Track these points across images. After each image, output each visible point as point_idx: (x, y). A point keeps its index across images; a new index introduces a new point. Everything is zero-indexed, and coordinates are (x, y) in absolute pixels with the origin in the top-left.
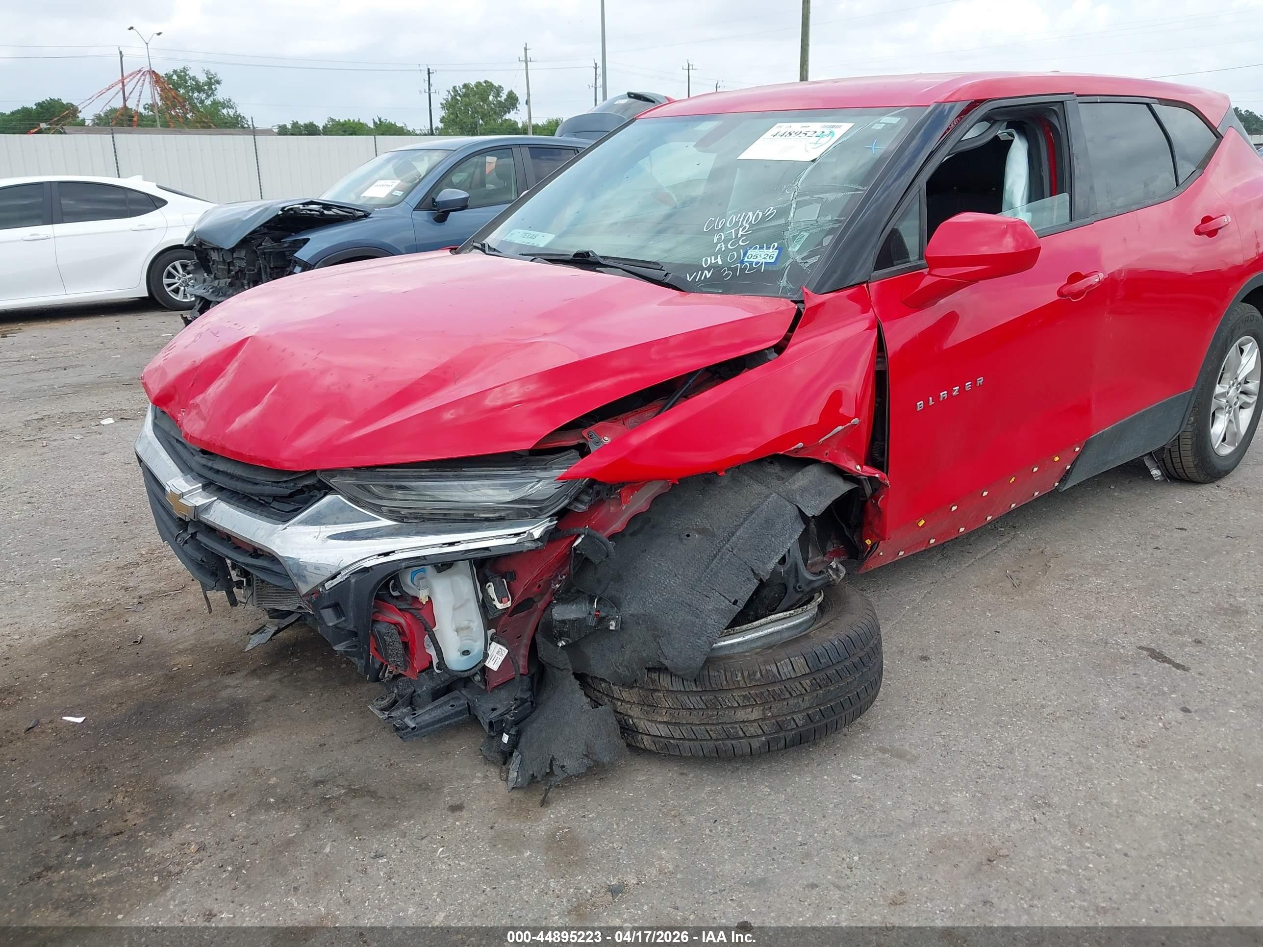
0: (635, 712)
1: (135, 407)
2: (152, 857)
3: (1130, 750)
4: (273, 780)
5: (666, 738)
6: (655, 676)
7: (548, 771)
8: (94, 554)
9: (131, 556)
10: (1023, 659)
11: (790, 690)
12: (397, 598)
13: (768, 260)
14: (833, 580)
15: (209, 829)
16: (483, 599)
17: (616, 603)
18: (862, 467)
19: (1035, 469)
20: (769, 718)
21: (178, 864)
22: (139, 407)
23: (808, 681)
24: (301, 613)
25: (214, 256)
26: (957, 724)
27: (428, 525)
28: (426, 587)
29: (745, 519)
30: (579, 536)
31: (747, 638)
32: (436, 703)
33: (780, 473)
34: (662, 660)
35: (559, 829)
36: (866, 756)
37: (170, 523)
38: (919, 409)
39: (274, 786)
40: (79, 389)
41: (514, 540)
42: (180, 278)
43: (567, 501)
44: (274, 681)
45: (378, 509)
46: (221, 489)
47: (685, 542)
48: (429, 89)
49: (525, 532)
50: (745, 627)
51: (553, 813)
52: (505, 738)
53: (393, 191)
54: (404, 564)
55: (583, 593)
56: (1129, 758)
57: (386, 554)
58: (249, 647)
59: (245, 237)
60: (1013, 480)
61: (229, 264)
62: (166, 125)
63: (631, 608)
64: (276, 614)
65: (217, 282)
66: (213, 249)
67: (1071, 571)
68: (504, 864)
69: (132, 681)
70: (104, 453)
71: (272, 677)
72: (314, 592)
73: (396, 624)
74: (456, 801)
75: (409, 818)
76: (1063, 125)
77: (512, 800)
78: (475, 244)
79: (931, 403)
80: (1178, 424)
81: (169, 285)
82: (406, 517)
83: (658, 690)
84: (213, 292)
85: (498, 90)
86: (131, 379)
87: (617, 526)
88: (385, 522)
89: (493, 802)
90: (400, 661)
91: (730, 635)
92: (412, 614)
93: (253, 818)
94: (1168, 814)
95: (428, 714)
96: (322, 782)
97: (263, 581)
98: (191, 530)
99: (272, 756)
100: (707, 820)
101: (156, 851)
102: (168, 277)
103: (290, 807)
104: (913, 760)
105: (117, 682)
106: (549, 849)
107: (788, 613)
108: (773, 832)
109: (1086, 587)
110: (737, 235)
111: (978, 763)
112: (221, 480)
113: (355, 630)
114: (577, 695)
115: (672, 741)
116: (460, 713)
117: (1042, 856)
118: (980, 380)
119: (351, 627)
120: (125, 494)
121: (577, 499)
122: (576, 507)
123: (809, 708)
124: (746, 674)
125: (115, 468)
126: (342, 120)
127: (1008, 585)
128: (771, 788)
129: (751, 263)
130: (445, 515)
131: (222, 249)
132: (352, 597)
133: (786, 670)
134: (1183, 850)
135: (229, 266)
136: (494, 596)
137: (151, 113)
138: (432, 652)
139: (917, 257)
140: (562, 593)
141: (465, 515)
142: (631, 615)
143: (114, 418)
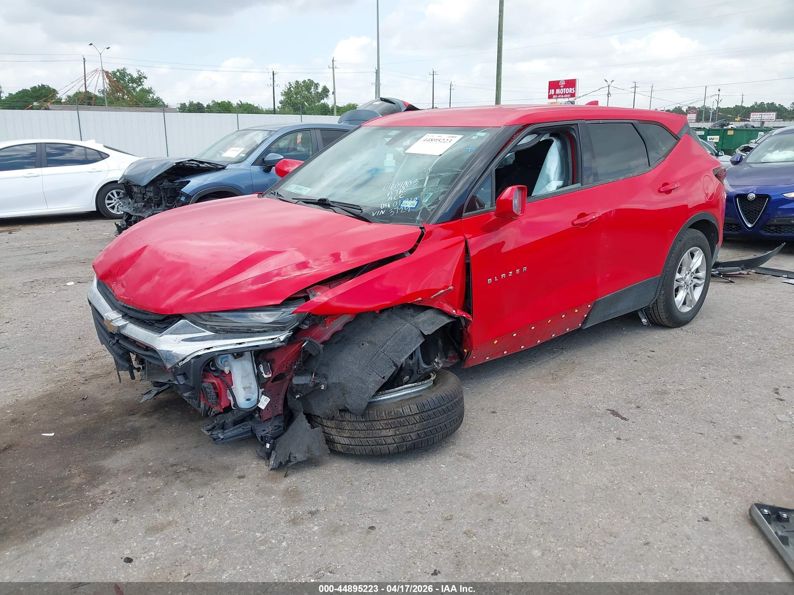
0: (333, 432)
1: (86, 276)
2: (89, 496)
3: (584, 456)
4: (151, 464)
5: (348, 445)
6: (343, 414)
7: (288, 459)
8: (62, 355)
9: (82, 356)
10: (545, 414)
11: (408, 421)
12: (214, 371)
13: (412, 206)
14: (436, 368)
15: (118, 485)
16: (257, 373)
17: (326, 377)
18: (456, 311)
19: (563, 316)
20: (398, 435)
21: (101, 499)
22: (88, 276)
23: (418, 417)
24: (170, 384)
25: (135, 189)
26: (501, 444)
27: (229, 335)
28: (228, 366)
29: (392, 337)
30: (305, 341)
31: (392, 396)
32: (235, 427)
33: (413, 314)
34: (346, 405)
35: (291, 487)
36: (450, 457)
37: (106, 335)
38: (489, 283)
39: (151, 467)
40: (55, 265)
41: (271, 342)
42: (115, 201)
43: (297, 323)
44: (155, 419)
45: (205, 327)
46: (131, 317)
47: (361, 347)
48: (274, 84)
49: (276, 338)
50: (391, 390)
51: (289, 480)
52: (268, 446)
53: (240, 154)
54: (217, 354)
55: (308, 370)
56: (582, 460)
57: (209, 349)
58: (142, 401)
59: (153, 179)
60: (550, 321)
61: (144, 194)
62: (111, 103)
63: (333, 380)
64: (157, 384)
65: (136, 204)
66: (135, 185)
67: (585, 372)
68: (261, 501)
69: (81, 418)
70: (69, 301)
71: (154, 417)
72: (174, 367)
73: (213, 383)
74: (242, 474)
75: (217, 481)
76: (578, 136)
77: (270, 474)
78: (272, 192)
79: (496, 280)
80: (653, 294)
81: (109, 204)
82: (219, 331)
83: (345, 421)
84: (134, 210)
85: (317, 85)
86: (85, 260)
87: (326, 337)
88: (208, 333)
89: (260, 475)
90: (214, 401)
91: (383, 394)
92: (221, 379)
93: (140, 480)
94: (592, 484)
95: (230, 432)
96: (175, 465)
97: (150, 363)
98: (116, 338)
99: (151, 453)
100: (364, 484)
101: (91, 494)
102: (108, 200)
103: (158, 476)
104: (473, 459)
105: (73, 418)
106: (284, 495)
107: (414, 384)
108: (395, 489)
109: (591, 380)
110: (398, 193)
111: (505, 461)
112: (131, 313)
113: (193, 386)
114: (304, 422)
115: (351, 446)
116: (247, 432)
117: (523, 501)
118: (525, 269)
119: (191, 384)
120: (80, 324)
121: (303, 322)
122: (302, 327)
123: (418, 430)
124: (387, 412)
125: (74, 309)
126: (219, 102)
127: (550, 377)
128: (399, 470)
129: (404, 208)
130: (238, 329)
131: (140, 186)
132: (192, 369)
133: (407, 411)
134: (593, 499)
135: (143, 195)
136: (263, 371)
137: (102, 95)
138: (231, 398)
139: (490, 206)
140: (297, 370)
141: (248, 330)
142: (332, 383)
143: (74, 282)
